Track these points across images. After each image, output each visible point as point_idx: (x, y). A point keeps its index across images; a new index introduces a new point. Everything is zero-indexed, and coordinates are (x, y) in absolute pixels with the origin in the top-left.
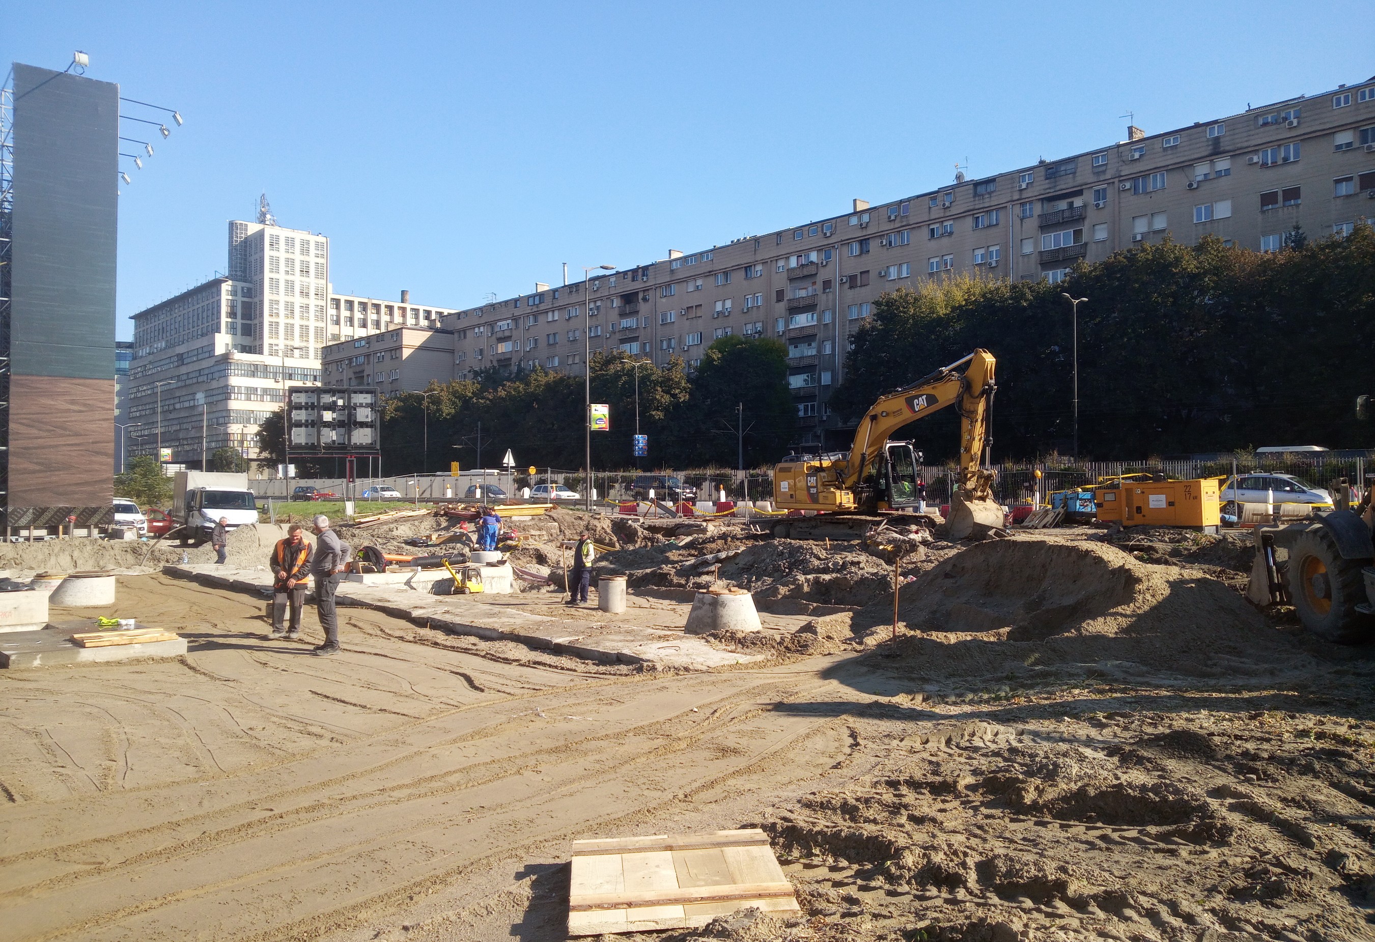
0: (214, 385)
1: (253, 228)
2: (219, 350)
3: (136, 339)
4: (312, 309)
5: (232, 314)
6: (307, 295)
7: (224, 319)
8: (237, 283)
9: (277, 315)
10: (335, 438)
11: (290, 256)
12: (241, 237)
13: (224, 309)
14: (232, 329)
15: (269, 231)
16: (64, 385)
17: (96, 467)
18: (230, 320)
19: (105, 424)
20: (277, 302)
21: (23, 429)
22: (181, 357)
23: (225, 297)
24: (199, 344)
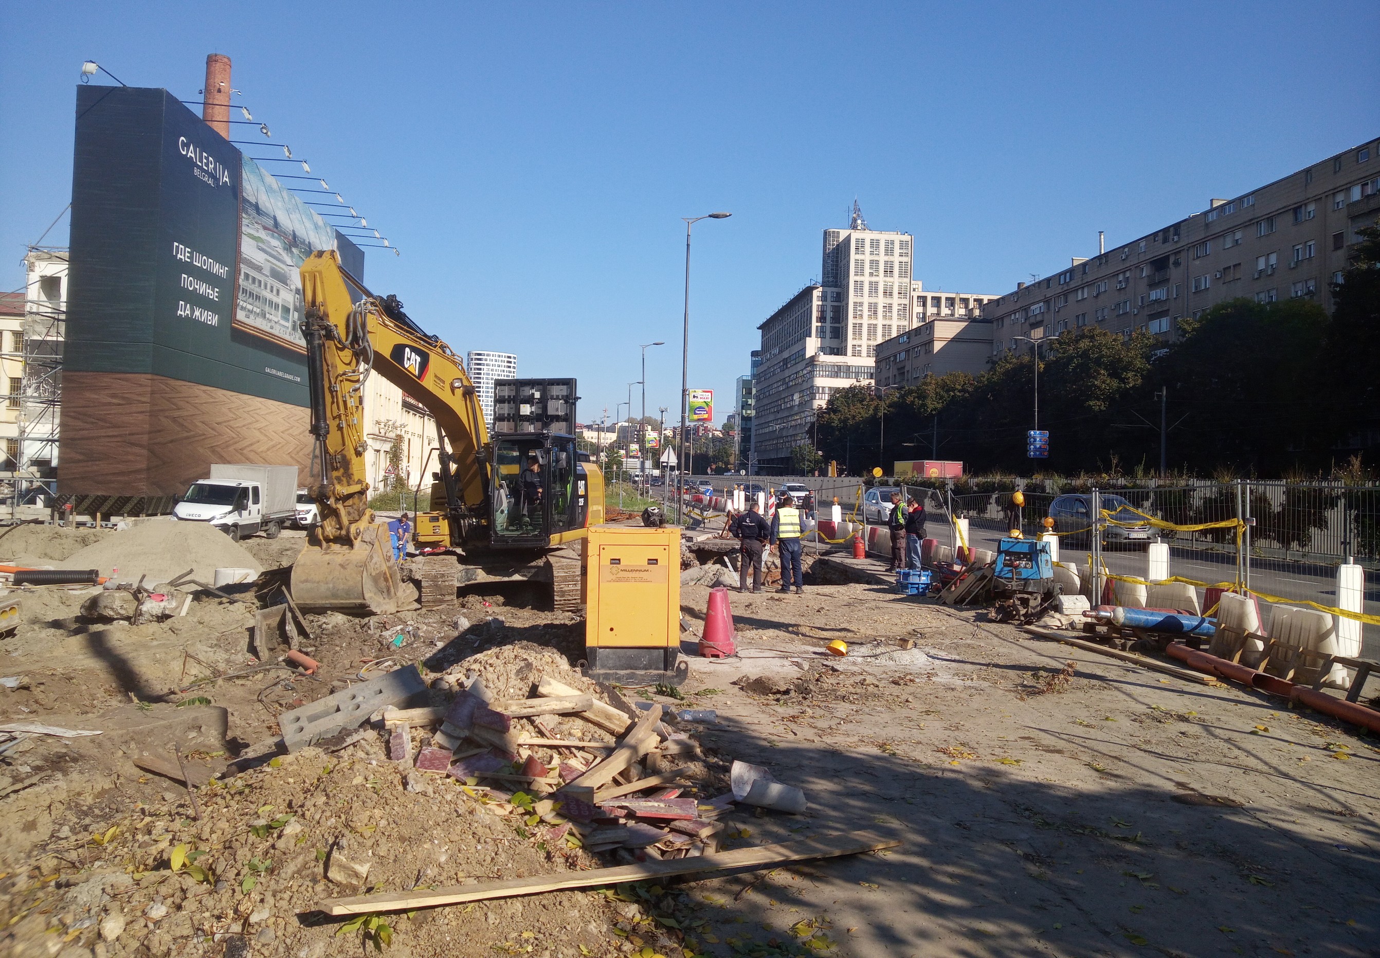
0: (805, 386)
1: (843, 234)
2: (810, 353)
4: (895, 308)
5: (822, 319)
6: (891, 294)
7: (815, 324)
8: (827, 289)
9: (861, 316)
11: (875, 258)
12: (833, 245)
13: (815, 314)
14: (821, 333)
15: (855, 235)
16: (106, 379)
17: (131, 457)
18: (819, 324)
19: (141, 417)
20: (861, 304)
21: (71, 422)
22: (785, 361)
23: (816, 303)
24: (795, 349)
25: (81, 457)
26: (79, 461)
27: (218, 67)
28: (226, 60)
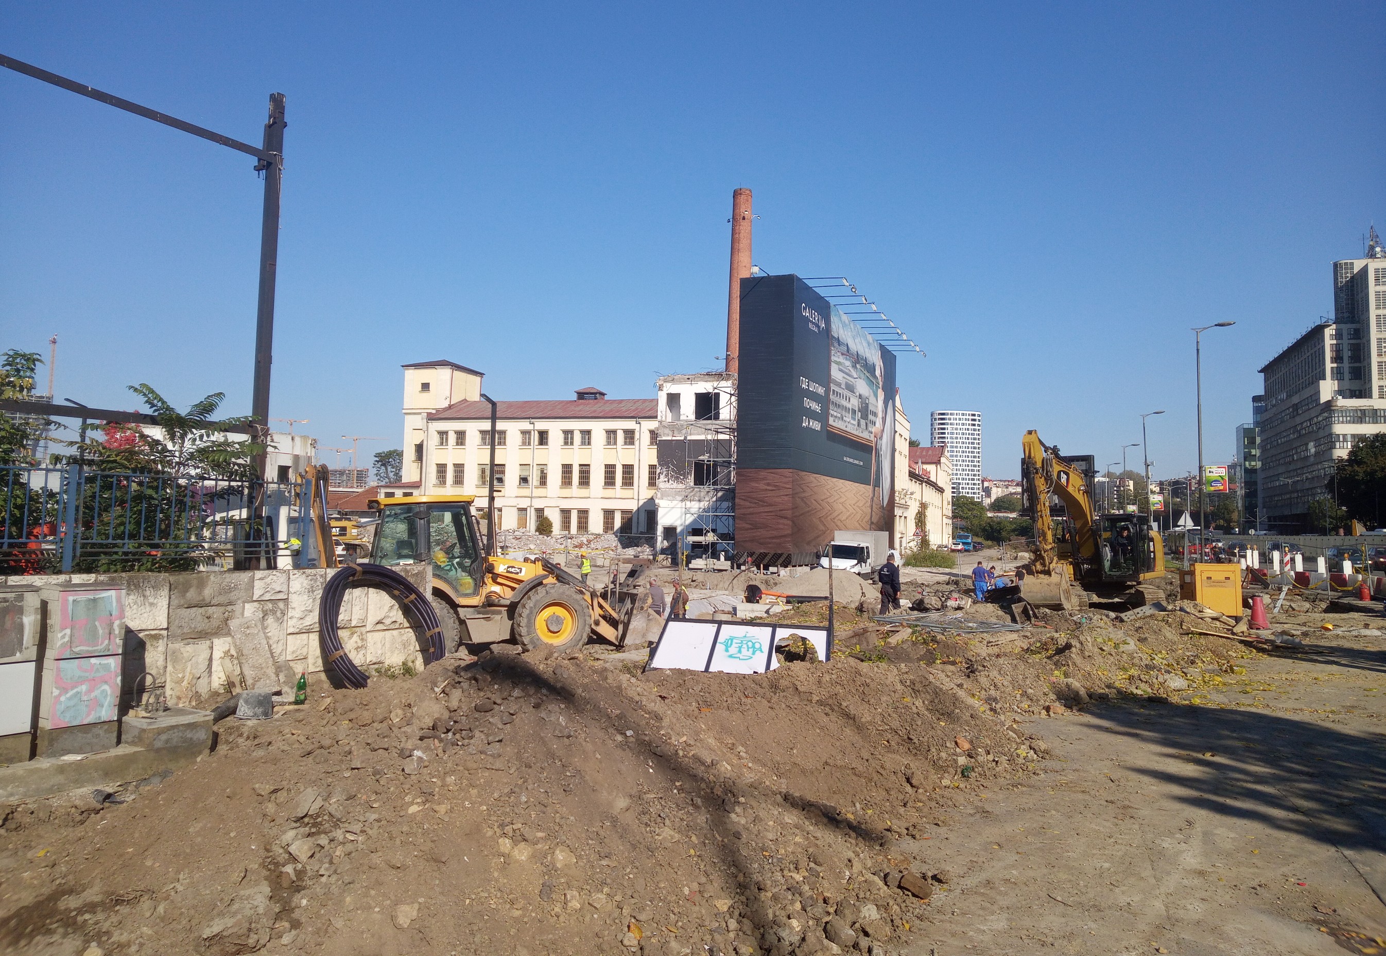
0: (1321, 434)
1: (1358, 265)
2: (1324, 398)
3: (1265, 392)
5: (1337, 358)
7: (1329, 365)
8: (1342, 326)
12: (1346, 277)
13: (1328, 355)
14: (1338, 374)
15: (1375, 265)
17: (781, 526)
18: (1335, 365)
19: (786, 498)
20: (1385, 340)
21: (742, 503)
22: (1296, 407)
23: (1329, 341)
24: (1306, 393)
25: (750, 526)
26: (747, 529)
27: (742, 198)
28: (748, 192)
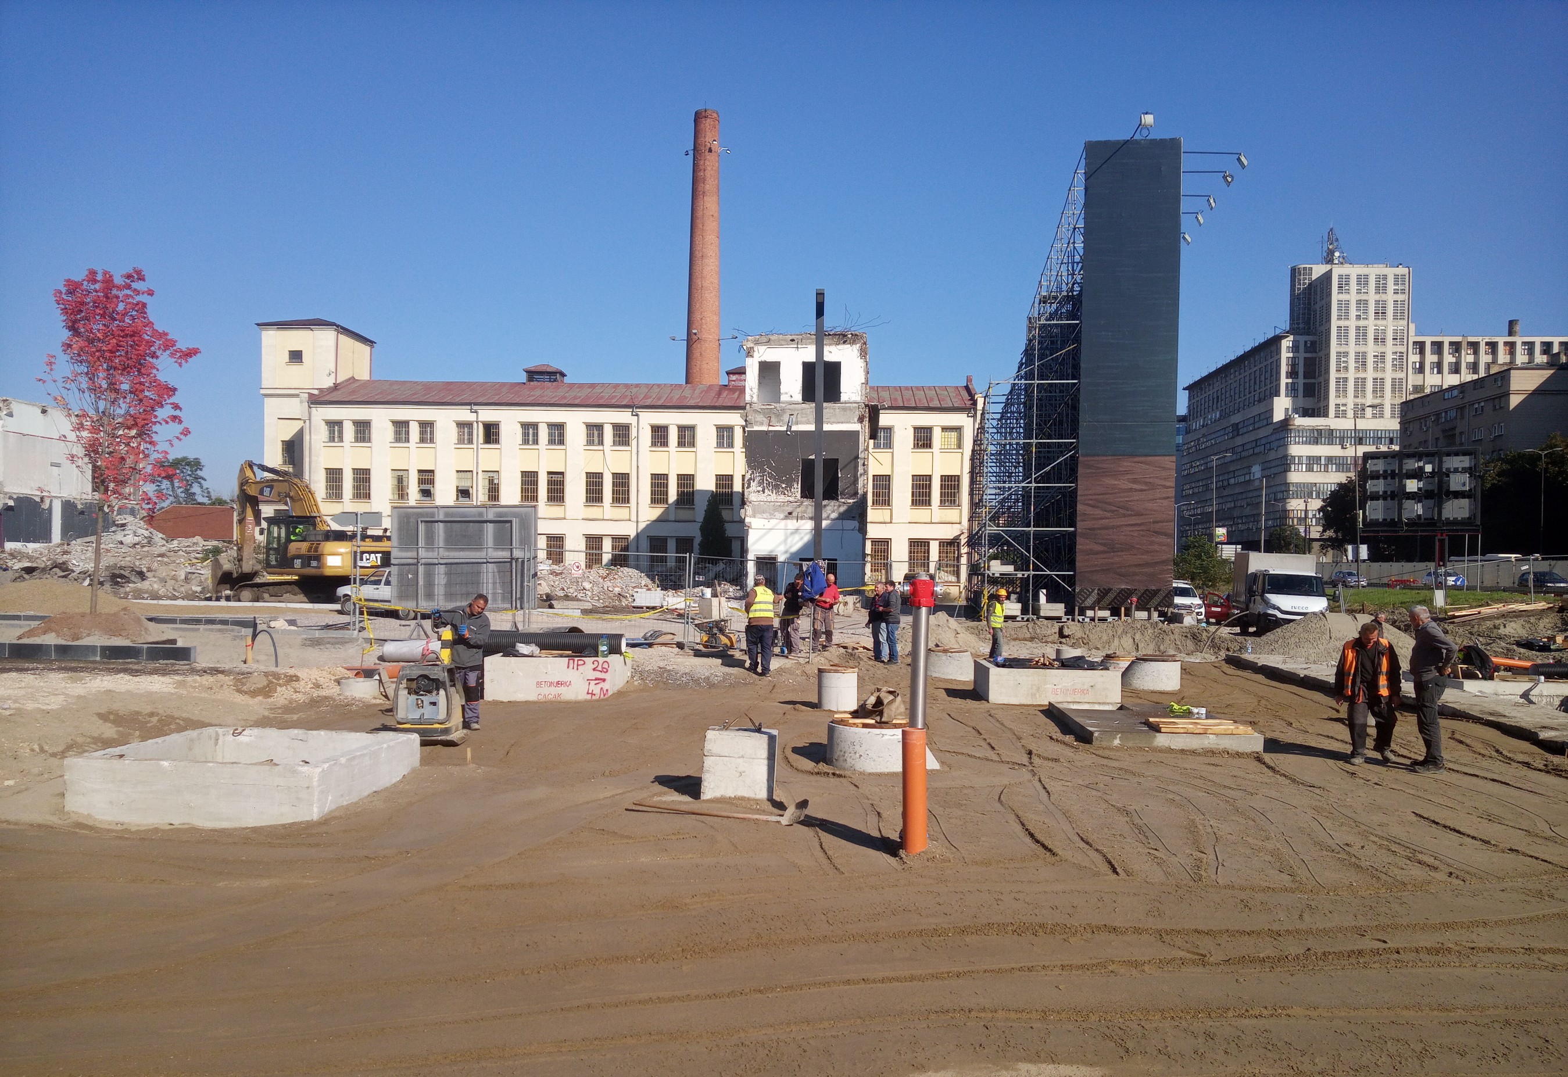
0: (1272, 455)
1: (1318, 270)
2: (1278, 416)
3: (1189, 411)
4: (1389, 357)
5: (1292, 374)
6: (1383, 341)
7: (1284, 381)
8: (1298, 338)
9: (1346, 368)
10: (1420, 512)
11: (1364, 297)
12: (1304, 284)
13: (1284, 369)
14: (1292, 390)
15: (1337, 271)
16: (1126, 464)
17: (1156, 547)
18: (1290, 381)
19: (1166, 503)
20: (1346, 354)
21: (1089, 510)
22: (1236, 427)
23: (1285, 355)
24: (1256, 410)
25: (1101, 548)
26: (1098, 553)
27: (707, 124)
28: (715, 115)
